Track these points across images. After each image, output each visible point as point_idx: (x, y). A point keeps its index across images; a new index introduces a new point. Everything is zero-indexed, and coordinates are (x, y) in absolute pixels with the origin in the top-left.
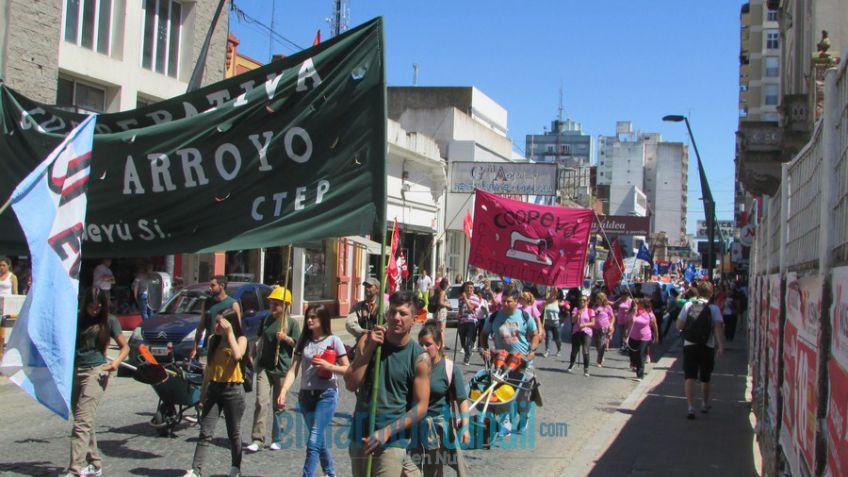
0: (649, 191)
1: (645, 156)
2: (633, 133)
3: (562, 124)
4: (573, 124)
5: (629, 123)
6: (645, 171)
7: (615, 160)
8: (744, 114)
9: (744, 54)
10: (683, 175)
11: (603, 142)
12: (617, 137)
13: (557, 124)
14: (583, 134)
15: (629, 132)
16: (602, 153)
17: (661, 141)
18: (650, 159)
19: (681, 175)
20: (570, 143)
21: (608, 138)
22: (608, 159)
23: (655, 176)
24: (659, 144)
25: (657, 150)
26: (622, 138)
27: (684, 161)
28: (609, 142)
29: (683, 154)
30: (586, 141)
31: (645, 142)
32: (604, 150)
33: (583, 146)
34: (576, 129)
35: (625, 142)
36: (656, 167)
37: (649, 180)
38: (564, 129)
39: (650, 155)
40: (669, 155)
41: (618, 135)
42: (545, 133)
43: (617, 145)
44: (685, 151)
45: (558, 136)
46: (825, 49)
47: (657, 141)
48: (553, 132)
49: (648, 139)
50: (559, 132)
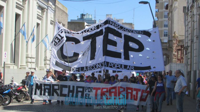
3: (84, 15)
4: (89, 15)
5: (111, 15)
13: (83, 15)
14: (93, 19)
20: (89, 23)
30: (95, 22)
34: (90, 17)
38: (85, 17)
42: (78, 19)
44: (133, 26)
45: (83, 20)
46: (175, 34)
47: (122, 22)
48: (81, 18)
49: (119, 21)
50: (83, 18)
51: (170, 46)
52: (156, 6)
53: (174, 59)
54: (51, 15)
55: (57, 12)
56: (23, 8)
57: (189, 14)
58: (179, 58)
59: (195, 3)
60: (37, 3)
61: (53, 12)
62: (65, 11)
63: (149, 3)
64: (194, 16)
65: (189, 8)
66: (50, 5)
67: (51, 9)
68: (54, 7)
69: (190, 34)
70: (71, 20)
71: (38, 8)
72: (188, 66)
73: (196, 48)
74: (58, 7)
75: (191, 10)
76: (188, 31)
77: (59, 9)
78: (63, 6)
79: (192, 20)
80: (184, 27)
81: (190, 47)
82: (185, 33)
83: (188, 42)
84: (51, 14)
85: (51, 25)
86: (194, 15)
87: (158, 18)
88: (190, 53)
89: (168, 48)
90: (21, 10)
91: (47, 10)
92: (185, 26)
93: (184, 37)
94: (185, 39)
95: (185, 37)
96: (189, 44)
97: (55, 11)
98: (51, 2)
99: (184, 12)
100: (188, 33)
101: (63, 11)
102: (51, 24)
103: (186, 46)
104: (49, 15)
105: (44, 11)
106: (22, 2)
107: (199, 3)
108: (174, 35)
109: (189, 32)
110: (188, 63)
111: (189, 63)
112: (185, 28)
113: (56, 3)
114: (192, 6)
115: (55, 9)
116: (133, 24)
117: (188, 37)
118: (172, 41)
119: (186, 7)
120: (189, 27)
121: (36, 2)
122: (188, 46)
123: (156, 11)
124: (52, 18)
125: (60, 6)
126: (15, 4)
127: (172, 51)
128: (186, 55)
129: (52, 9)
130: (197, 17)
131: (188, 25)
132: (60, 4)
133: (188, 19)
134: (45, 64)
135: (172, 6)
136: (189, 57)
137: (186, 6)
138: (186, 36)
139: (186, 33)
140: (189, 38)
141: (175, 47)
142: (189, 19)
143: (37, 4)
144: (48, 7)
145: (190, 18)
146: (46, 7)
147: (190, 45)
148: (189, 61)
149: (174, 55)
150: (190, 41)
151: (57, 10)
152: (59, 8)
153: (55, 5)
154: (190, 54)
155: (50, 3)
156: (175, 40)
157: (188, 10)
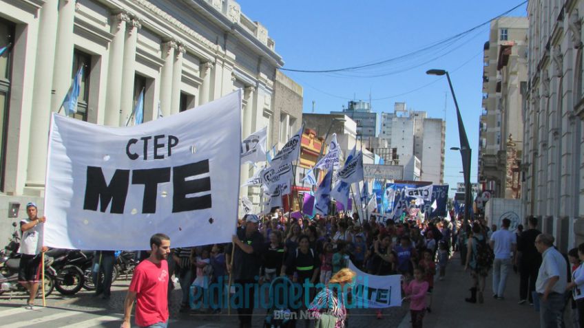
0: (418, 153)
1: (415, 128)
2: (406, 111)
3: (355, 104)
4: (364, 103)
5: (404, 104)
6: (415, 138)
7: (394, 130)
8: (485, 112)
9: (486, 75)
10: (442, 142)
11: (384, 117)
12: (395, 113)
13: (352, 104)
14: (371, 112)
15: (404, 110)
16: (384, 125)
17: (426, 117)
18: (418, 130)
19: (440, 141)
20: (363, 118)
21: (389, 114)
22: (389, 130)
23: (422, 142)
24: (425, 120)
25: (424, 124)
26: (398, 114)
27: (443, 132)
28: (389, 117)
29: (442, 127)
30: (374, 117)
31: (415, 117)
32: (385, 123)
33: (372, 121)
34: (366, 107)
35: (401, 118)
36: (423, 135)
37: (418, 145)
38: (357, 108)
39: (418, 127)
40: (431, 127)
41: (395, 112)
42: (344, 110)
43: (395, 120)
44: (443, 125)
45: (353, 113)
46: (511, 139)
47: (423, 117)
48: (349, 109)
49: (417, 115)
50: (353, 109)
51: (502, 162)
52: (484, 88)
53: (507, 189)
54: (264, 99)
55: (277, 93)
56: (201, 83)
57: (531, 97)
58: (516, 187)
59: (542, 71)
60: (233, 74)
61: (271, 92)
62: (297, 92)
63: (447, 73)
64: (539, 101)
65: (531, 85)
66: (263, 79)
67: (264, 87)
68: (272, 83)
69: (531, 138)
70: (331, 112)
71: (234, 84)
72: (528, 206)
73: (541, 167)
74: (279, 83)
75: (534, 88)
76: (528, 132)
77: (283, 87)
78: (292, 83)
79: (535, 108)
80: (522, 125)
81: (532, 165)
82: (524, 138)
83: (527, 156)
84: (265, 97)
85: (265, 118)
86: (539, 97)
87: (486, 109)
88: (531, 178)
89: (497, 166)
90: (197, 87)
91: (256, 88)
92: (524, 122)
93: (522, 144)
94: (524, 149)
95: (524, 145)
96: (530, 160)
97: (274, 91)
98: (266, 74)
99: (521, 92)
100: (528, 136)
101: (292, 91)
102: (265, 115)
103: (525, 162)
104: (260, 98)
105: (250, 91)
106: (199, 72)
107: (547, 71)
108: (508, 141)
109: (531, 134)
110: (526, 198)
111: (530, 199)
112: (524, 126)
113: (277, 77)
114: (536, 79)
115: (274, 87)
116: (443, 120)
117: (528, 144)
118: (505, 152)
119: (525, 83)
120: (530, 123)
121: (231, 73)
122: (528, 164)
123: (484, 98)
124: (268, 105)
125: (285, 82)
126: (180, 75)
127: (505, 173)
128: (524, 183)
129: (267, 88)
130: (544, 100)
131: (529, 119)
132: (284, 78)
133: (529, 108)
134: (250, 194)
135: (506, 83)
136: (530, 186)
137: (525, 80)
138: (526, 142)
139: (526, 135)
140: (531, 147)
141: (510, 164)
142: (532, 107)
143: (233, 77)
144: (257, 82)
145: (533, 103)
146: (255, 83)
147: (532, 162)
148: (530, 194)
149: (508, 180)
150: (532, 152)
151: (278, 89)
152: (283, 85)
153: (273, 79)
154: (530, 181)
155: (262, 75)
156: (511, 150)
157: (529, 88)
